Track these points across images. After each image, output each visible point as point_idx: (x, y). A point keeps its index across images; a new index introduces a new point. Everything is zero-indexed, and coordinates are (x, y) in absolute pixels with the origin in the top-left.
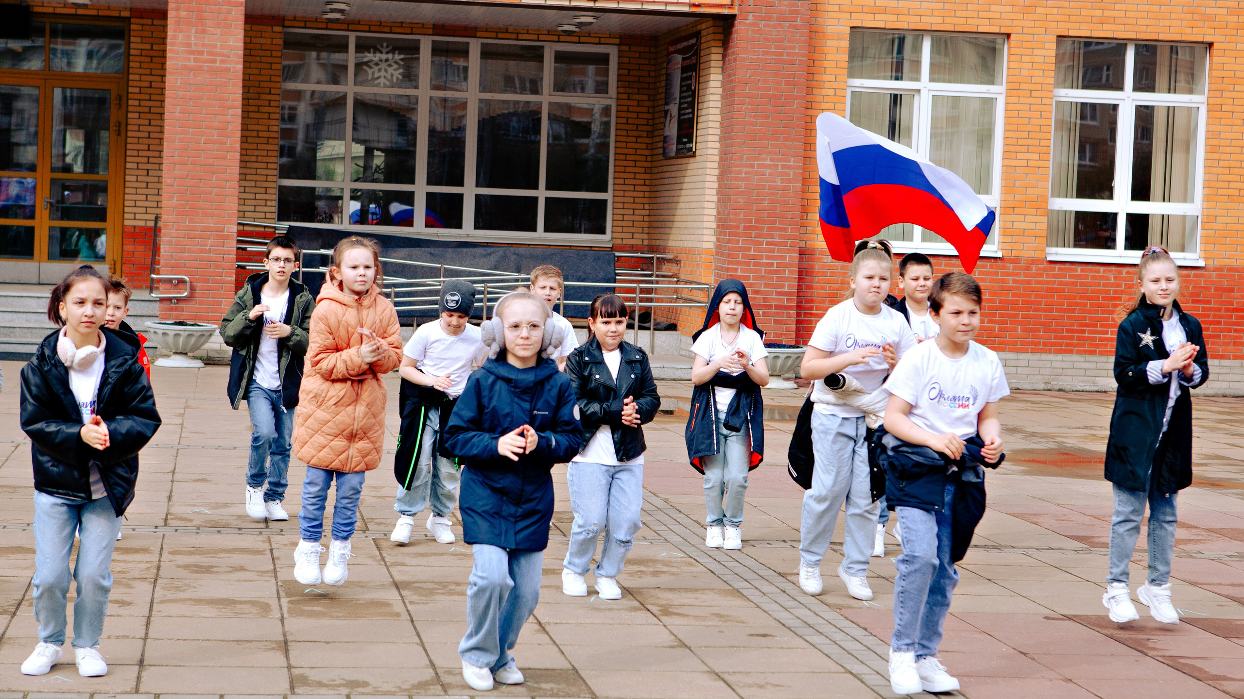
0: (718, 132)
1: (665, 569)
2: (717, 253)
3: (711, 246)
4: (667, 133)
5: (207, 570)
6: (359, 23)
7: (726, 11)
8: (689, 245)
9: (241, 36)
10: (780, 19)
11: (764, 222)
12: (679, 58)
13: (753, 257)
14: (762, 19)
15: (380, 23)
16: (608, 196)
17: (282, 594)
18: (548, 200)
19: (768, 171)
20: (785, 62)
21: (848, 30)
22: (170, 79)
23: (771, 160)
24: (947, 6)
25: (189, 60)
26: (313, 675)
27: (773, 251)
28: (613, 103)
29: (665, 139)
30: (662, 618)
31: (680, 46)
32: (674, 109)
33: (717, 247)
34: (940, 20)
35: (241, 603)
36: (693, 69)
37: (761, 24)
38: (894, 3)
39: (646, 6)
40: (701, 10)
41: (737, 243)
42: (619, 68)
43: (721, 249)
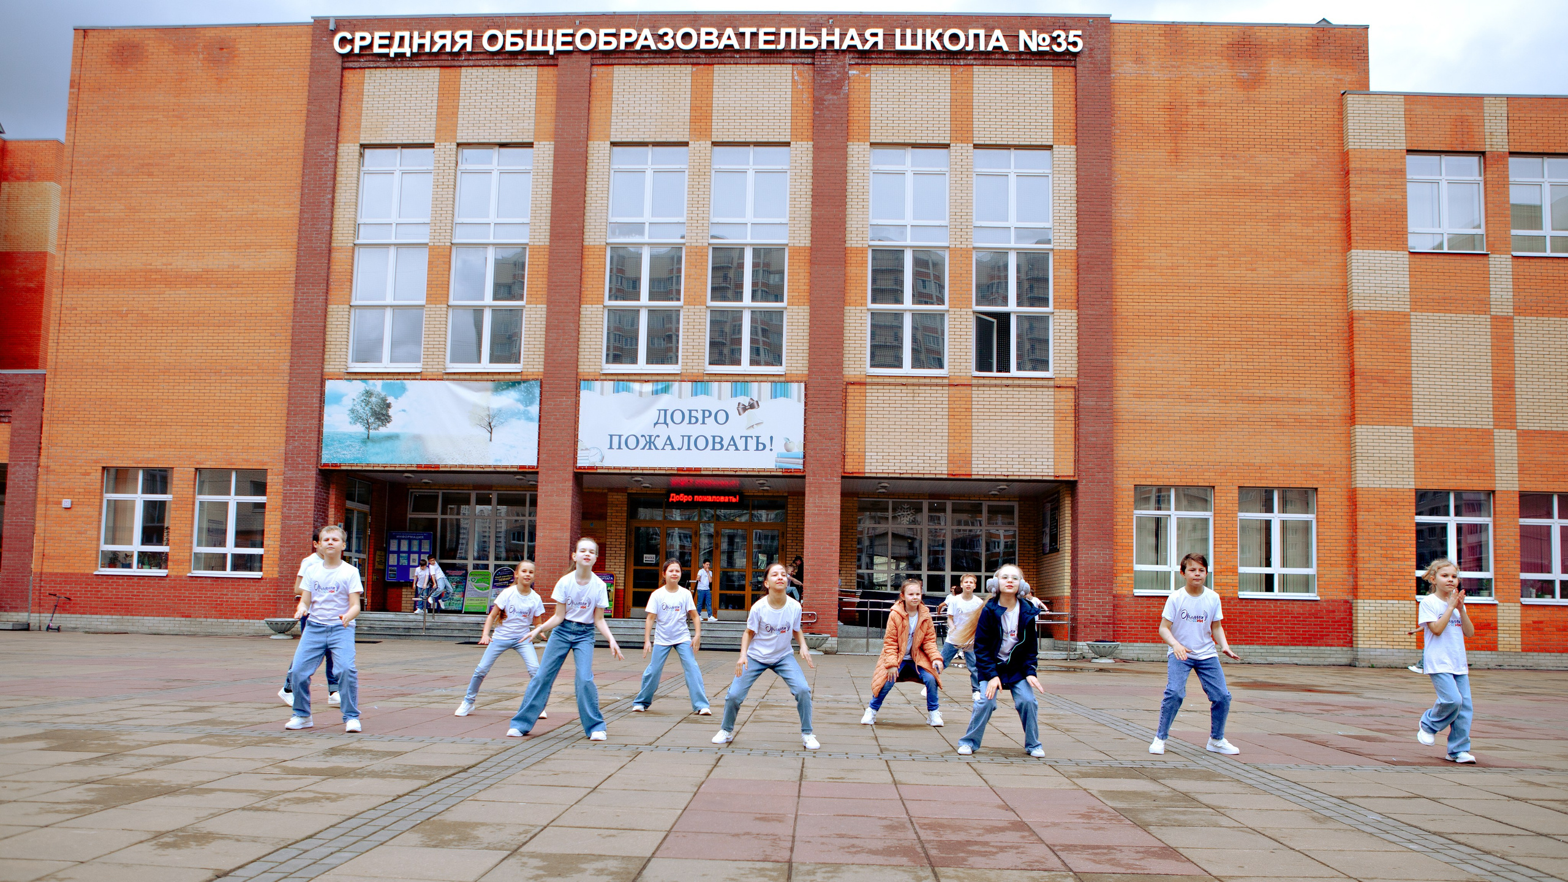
0: (1070, 538)
2: (1072, 598)
3: (1069, 594)
4: (1044, 542)
6: (893, 494)
7: (1072, 479)
8: (1057, 595)
9: (839, 499)
10: (1099, 482)
11: (1095, 581)
12: (1049, 505)
14: (1090, 482)
15: (904, 494)
19: (1095, 556)
20: (1102, 503)
21: (1133, 486)
22: (806, 519)
23: (1098, 550)
24: (1182, 474)
25: (815, 510)
27: (1100, 595)
28: (1017, 530)
29: (1044, 545)
31: (1047, 498)
32: (1047, 530)
33: (1072, 595)
34: (1179, 480)
36: (1056, 509)
37: (1090, 484)
38: (1156, 473)
39: (1033, 478)
40: (1060, 479)
41: (1082, 592)
42: (1019, 512)
43: (1074, 595)
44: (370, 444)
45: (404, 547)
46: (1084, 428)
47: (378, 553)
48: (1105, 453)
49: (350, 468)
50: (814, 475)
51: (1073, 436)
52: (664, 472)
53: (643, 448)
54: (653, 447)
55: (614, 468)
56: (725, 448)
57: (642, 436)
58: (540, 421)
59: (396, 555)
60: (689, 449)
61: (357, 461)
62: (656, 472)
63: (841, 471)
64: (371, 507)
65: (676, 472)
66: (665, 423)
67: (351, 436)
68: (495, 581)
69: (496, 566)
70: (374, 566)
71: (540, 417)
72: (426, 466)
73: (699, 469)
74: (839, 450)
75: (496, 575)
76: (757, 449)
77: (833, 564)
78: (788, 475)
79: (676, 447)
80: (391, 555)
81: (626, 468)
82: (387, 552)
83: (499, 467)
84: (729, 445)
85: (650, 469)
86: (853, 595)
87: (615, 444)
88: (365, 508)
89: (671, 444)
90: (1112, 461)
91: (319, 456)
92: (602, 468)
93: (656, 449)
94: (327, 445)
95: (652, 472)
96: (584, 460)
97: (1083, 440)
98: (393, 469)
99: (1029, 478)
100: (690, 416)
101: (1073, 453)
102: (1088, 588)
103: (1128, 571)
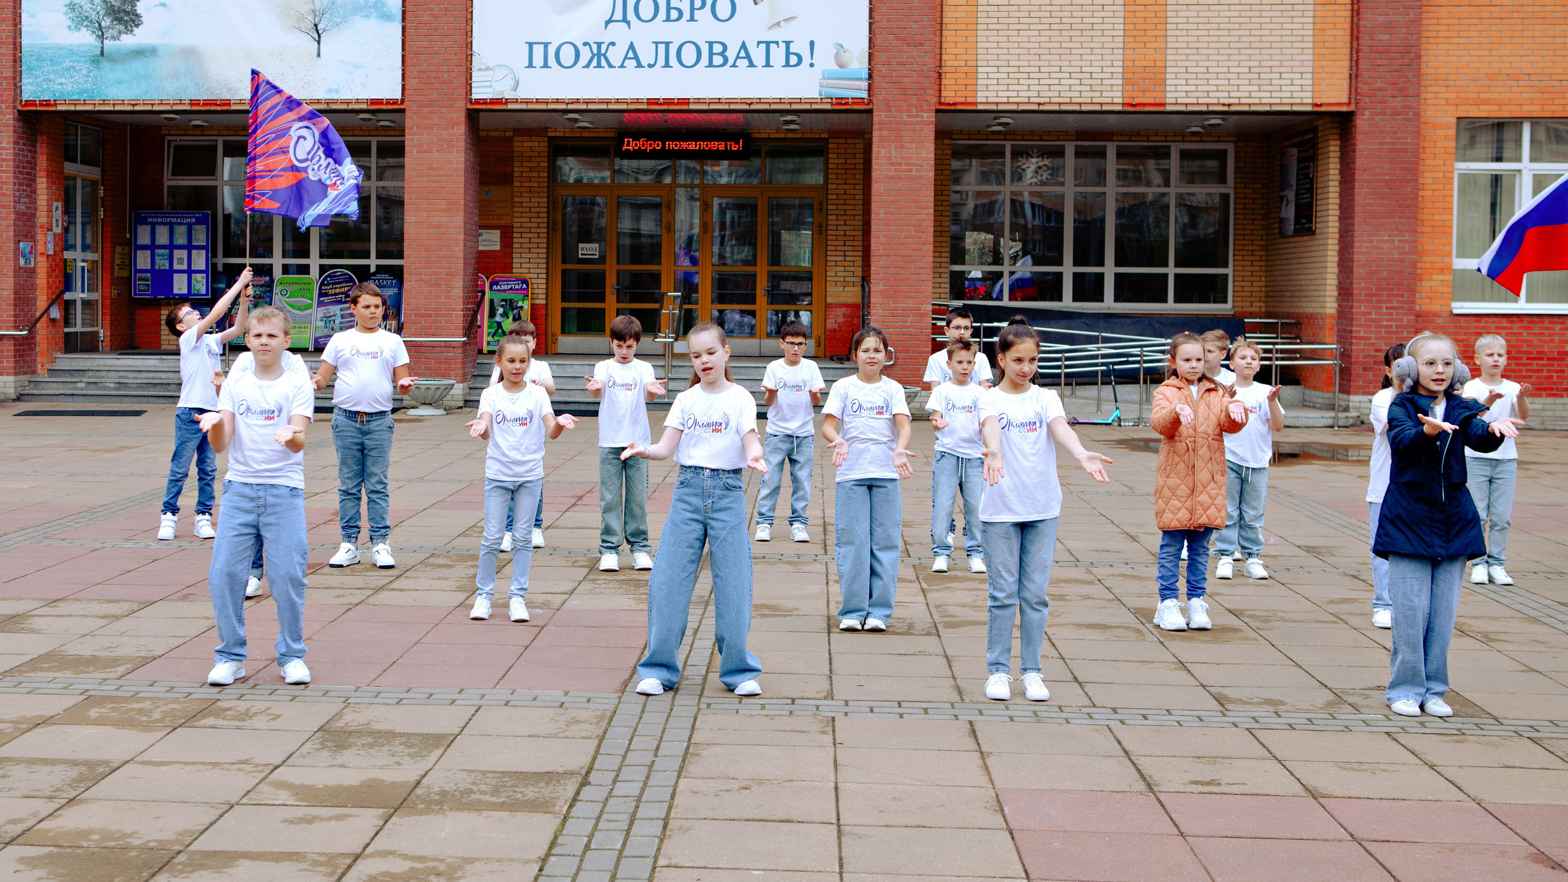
0: (1338, 213)
2: (1339, 318)
3: (1333, 311)
4: (1283, 215)
6: (1014, 133)
7: (1344, 109)
8: (1311, 311)
9: (932, 149)
10: (1392, 114)
11: (1384, 289)
12: (1295, 151)
13: (1375, 320)
14: (1378, 114)
15: (1032, 133)
16: (1229, 271)
18: (1166, 276)
19: (1385, 246)
20: (1399, 150)
21: (1454, 120)
23: (1389, 235)
24: (1546, 96)
25: (890, 170)
26: (1230, 694)
27: (1392, 314)
28: (1231, 192)
29: (1282, 221)
31: (1294, 141)
32: (1291, 195)
33: (1339, 312)
34: (1538, 108)
35: (1115, 628)
36: (1310, 159)
37: (1377, 118)
38: (1496, 96)
39: (1274, 108)
40: (1323, 109)
41: (1360, 309)
42: (1236, 162)
43: (1344, 313)
44: (105, 65)
45: (162, 238)
46: (1368, 19)
47: (119, 249)
48: (1406, 61)
49: (72, 108)
50: (888, 109)
51: (1348, 32)
52: (624, 107)
53: (587, 66)
54: (603, 63)
55: (538, 101)
56: (731, 62)
57: (585, 44)
58: (404, 20)
59: (148, 253)
60: (667, 65)
61: (84, 96)
62: (611, 107)
63: (934, 100)
64: (103, 171)
65: (645, 107)
66: (625, 20)
67: (71, 52)
68: (321, 295)
69: (323, 269)
70: (112, 274)
71: (404, 13)
72: (207, 103)
73: (686, 101)
74: (931, 63)
75: (322, 284)
76: (787, 65)
77: (922, 265)
78: (842, 108)
79: (644, 63)
80: (139, 252)
81: (557, 101)
82: (132, 246)
83: (335, 102)
84: (738, 57)
85: (601, 102)
87: (538, 60)
88: (94, 172)
89: (636, 57)
90: (1418, 76)
91: (17, 88)
92: (516, 101)
93: (610, 66)
94: (30, 69)
95: (604, 107)
96: (481, 91)
97: (1365, 41)
98: (149, 108)
99: (1267, 108)
100: (669, 8)
101: (1347, 63)
102: (1371, 301)
103: (1442, 271)
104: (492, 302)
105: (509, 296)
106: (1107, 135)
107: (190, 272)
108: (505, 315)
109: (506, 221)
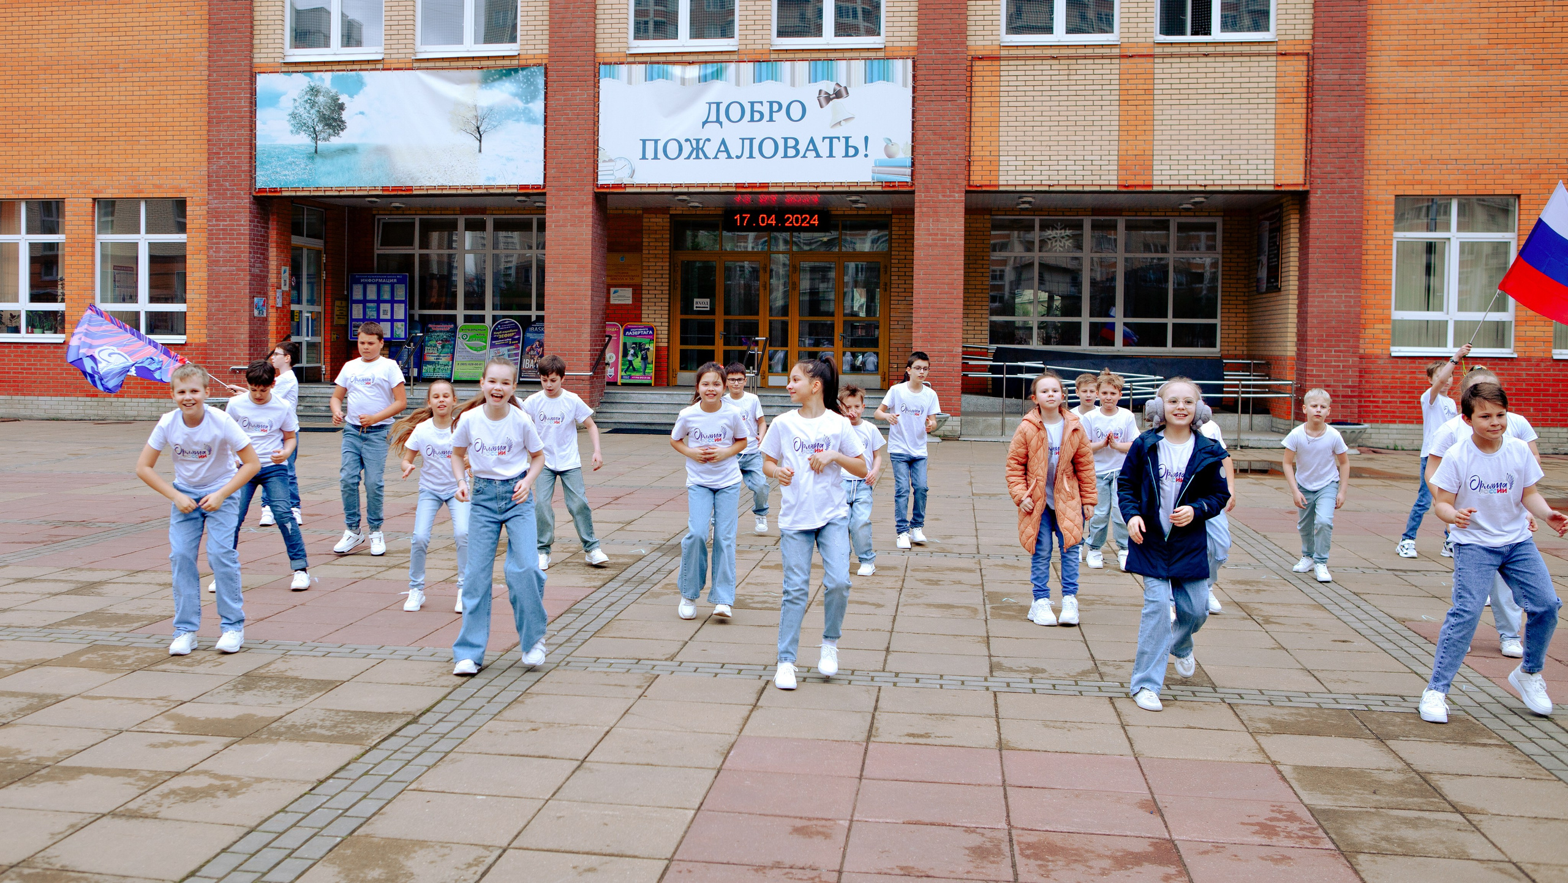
0: (1297, 273)
1: (1265, 588)
2: (1298, 359)
3: (1294, 354)
4: (1259, 275)
5: (936, 583)
6: (1041, 210)
7: (1301, 189)
8: (1278, 353)
9: (963, 222)
10: (1341, 193)
11: (1333, 336)
12: (1267, 223)
14: (1328, 193)
15: (1056, 209)
16: (1217, 321)
17: (987, 602)
18: (1174, 325)
19: (1334, 300)
20: (1346, 222)
21: (1393, 197)
22: (916, 252)
23: (1337, 292)
24: (1470, 177)
25: (929, 239)
26: (1006, 663)
28: (1220, 257)
29: (1258, 280)
30: (1265, 626)
31: (1265, 215)
32: (1264, 259)
33: (1298, 354)
34: (1464, 187)
35: (958, 607)
36: (1278, 231)
37: (1328, 196)
38: (1428, 177)
39: (1242, 188)
40: (1283, 189)
41: (1313, 351)
42: (1224, 232)
43: (1301, 356)
44: (318, 160)
45: (372, 294)
46: (1320, 115)
47: (338, 303)
48: (1352, 149)
49: (293, 194)
50: (927, 190)
51: (1304, 126)
52: (717, 190)
53: (688, 158)
54: (701, 155)
55: (649, 186)
56: (801, 154)
57: (687, 140)
58: (545, 122)
59: (361, 306)
60: (751, 156)
61: (303, 185)
62: (707, 190)
63: (965, 183)
64: (326, 243)
65: (733, 190)
66: (718, 121)
67: (293, 150)
68: (493, 339)
69: (495, 318)
70: (332, 322)
71: (546, 117)
72: (395, 189)
73: (766, 185)
74: (961, 153)
75: (494, 330)
76: (847, 155)
77: (954, 315)
78: (890, 190)
79: (733, 155)
80: (354, 306)
81: (665, 186)
82: (349, 301)
83: (492, 187)
84: (807, 150)
85: (699, 186)
86: (983, 353)
87: (650, 153)
88: (318, 244)
89: (727, 151)
90: (1362, 161)
91: (253, 179)
92: (633, 186)
93: (706, 157)
94: (262, 164)
95: (701, 190)
96: (608, 176)
97: (1318, 133)
98: (351, 193)
99: (1237, 188)
100: (753, 111)
101: (1303, 151)
102: (1322, 346)
103: (1382, 321)
104: (625, 344)
105: (638, 340)
106: (1118, 211)
107: (392, 321)
108: (635, 355)
109: (636, 281)
